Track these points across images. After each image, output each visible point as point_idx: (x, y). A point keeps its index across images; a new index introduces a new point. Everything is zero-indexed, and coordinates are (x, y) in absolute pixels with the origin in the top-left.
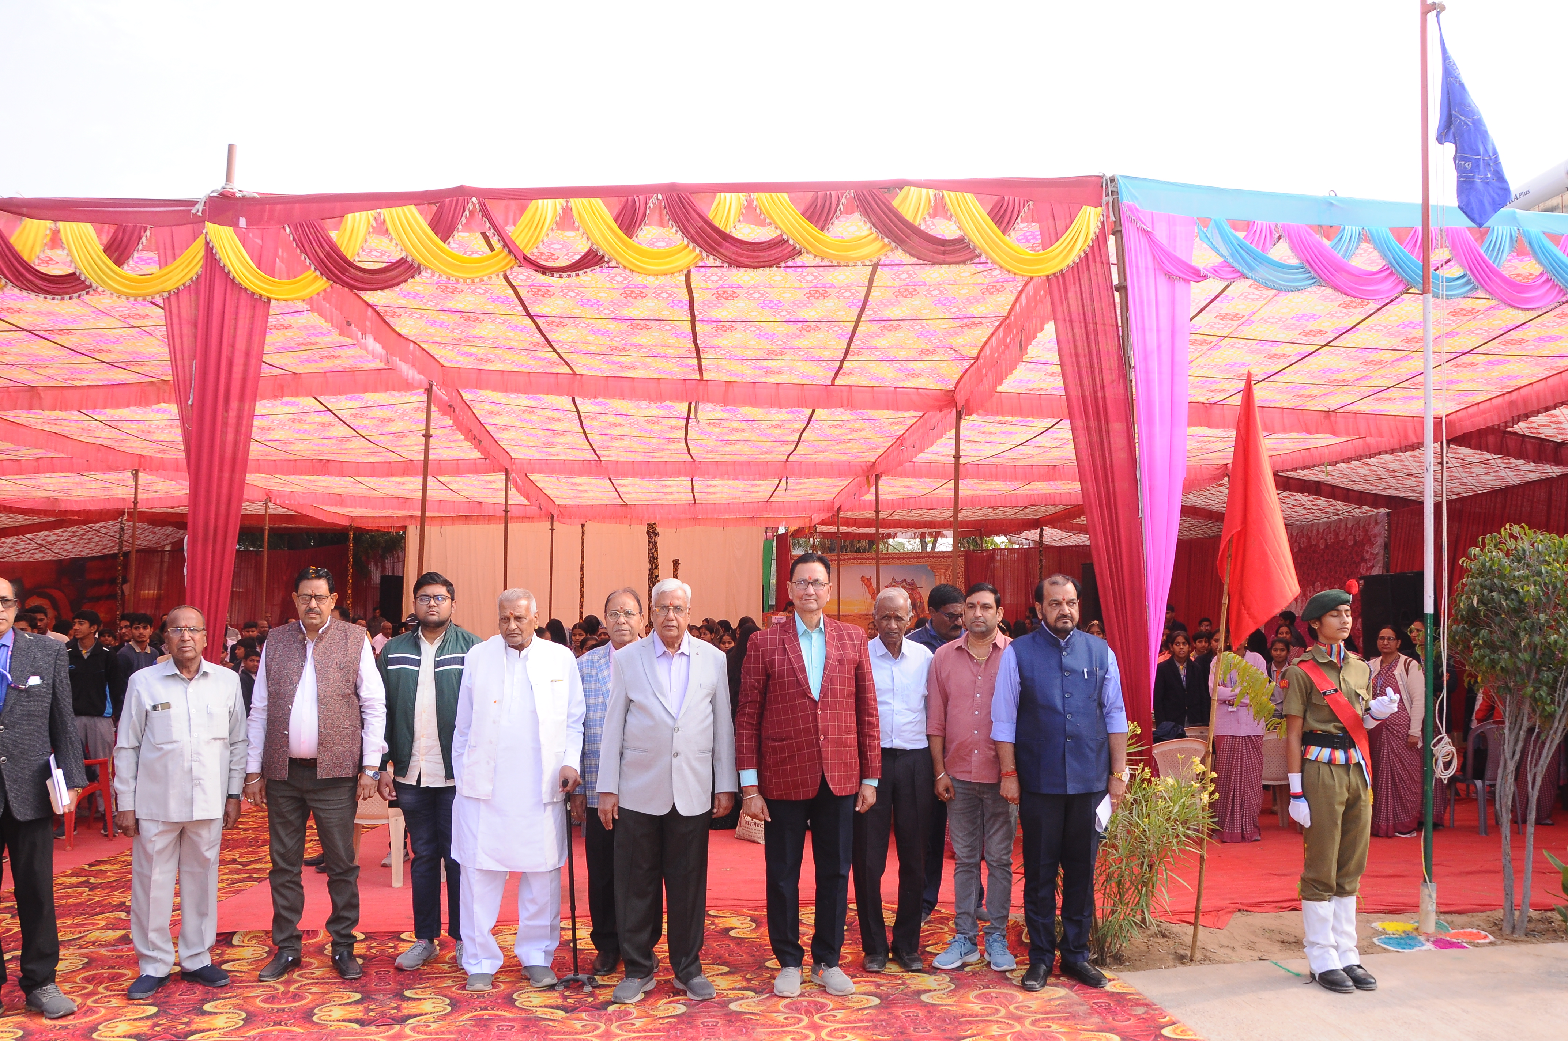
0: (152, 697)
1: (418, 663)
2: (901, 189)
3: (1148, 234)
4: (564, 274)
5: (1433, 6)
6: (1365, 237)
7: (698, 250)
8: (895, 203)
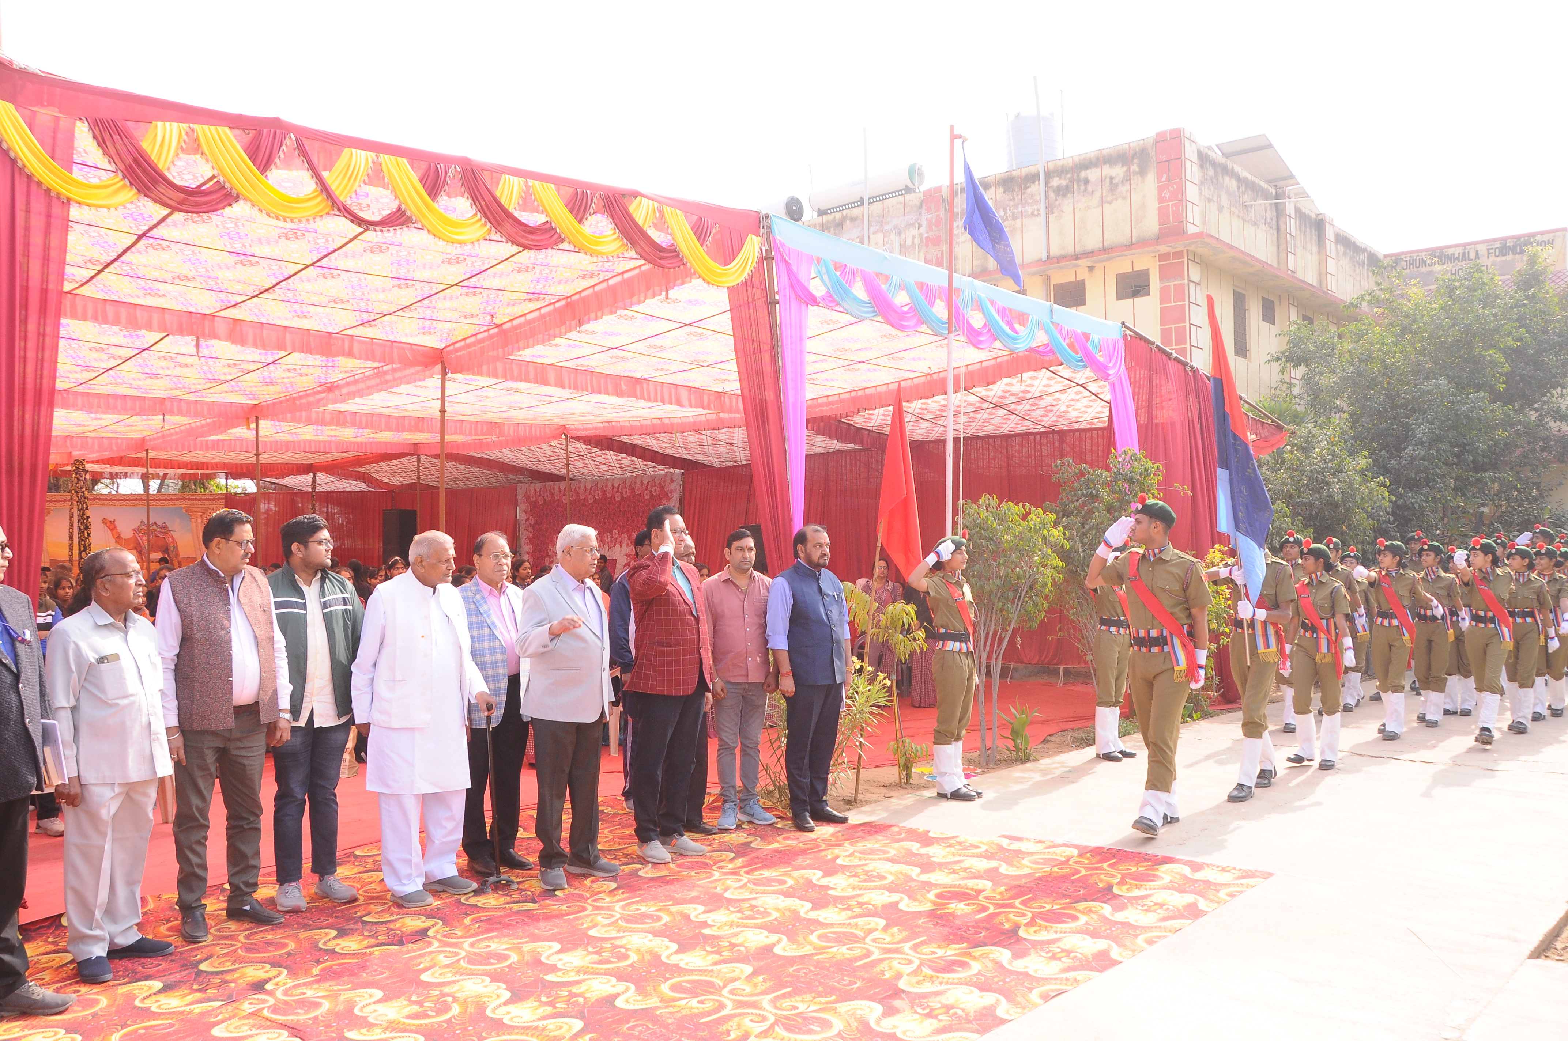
0: (95, 651)
1: (304, 606)
2: (635, 197)
3: (787, 264)
4: (378, 228)
5: (960, 137)
6: (903, 286)
7: (489, 225)
8: (631, 209)
